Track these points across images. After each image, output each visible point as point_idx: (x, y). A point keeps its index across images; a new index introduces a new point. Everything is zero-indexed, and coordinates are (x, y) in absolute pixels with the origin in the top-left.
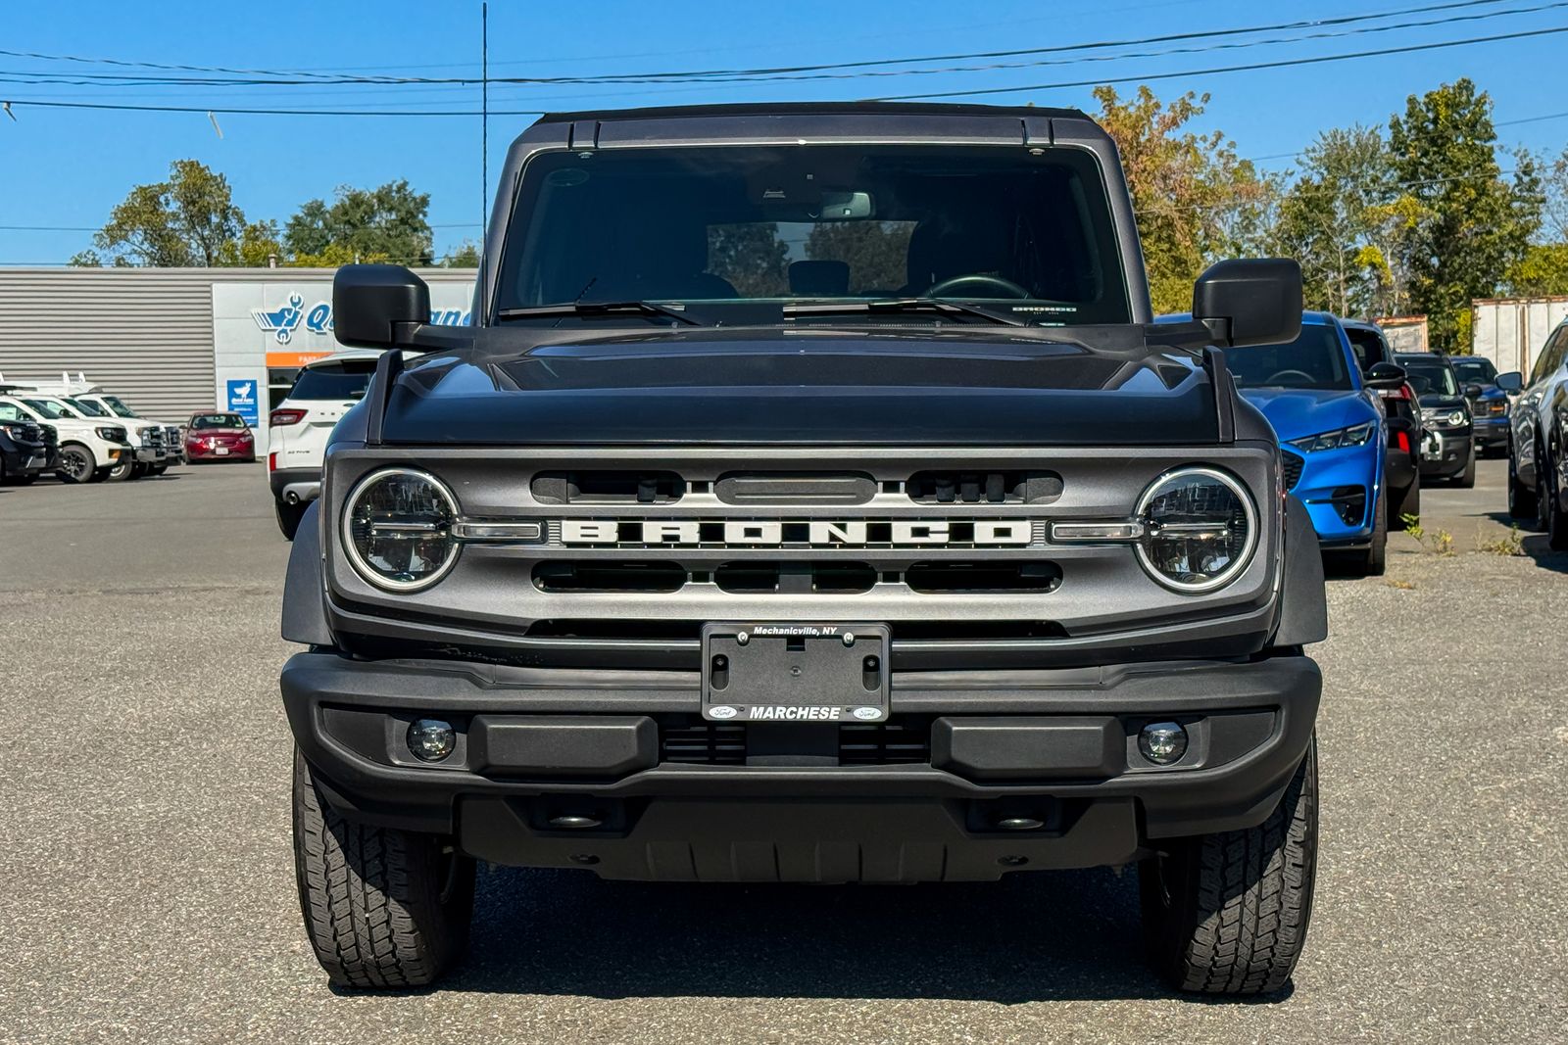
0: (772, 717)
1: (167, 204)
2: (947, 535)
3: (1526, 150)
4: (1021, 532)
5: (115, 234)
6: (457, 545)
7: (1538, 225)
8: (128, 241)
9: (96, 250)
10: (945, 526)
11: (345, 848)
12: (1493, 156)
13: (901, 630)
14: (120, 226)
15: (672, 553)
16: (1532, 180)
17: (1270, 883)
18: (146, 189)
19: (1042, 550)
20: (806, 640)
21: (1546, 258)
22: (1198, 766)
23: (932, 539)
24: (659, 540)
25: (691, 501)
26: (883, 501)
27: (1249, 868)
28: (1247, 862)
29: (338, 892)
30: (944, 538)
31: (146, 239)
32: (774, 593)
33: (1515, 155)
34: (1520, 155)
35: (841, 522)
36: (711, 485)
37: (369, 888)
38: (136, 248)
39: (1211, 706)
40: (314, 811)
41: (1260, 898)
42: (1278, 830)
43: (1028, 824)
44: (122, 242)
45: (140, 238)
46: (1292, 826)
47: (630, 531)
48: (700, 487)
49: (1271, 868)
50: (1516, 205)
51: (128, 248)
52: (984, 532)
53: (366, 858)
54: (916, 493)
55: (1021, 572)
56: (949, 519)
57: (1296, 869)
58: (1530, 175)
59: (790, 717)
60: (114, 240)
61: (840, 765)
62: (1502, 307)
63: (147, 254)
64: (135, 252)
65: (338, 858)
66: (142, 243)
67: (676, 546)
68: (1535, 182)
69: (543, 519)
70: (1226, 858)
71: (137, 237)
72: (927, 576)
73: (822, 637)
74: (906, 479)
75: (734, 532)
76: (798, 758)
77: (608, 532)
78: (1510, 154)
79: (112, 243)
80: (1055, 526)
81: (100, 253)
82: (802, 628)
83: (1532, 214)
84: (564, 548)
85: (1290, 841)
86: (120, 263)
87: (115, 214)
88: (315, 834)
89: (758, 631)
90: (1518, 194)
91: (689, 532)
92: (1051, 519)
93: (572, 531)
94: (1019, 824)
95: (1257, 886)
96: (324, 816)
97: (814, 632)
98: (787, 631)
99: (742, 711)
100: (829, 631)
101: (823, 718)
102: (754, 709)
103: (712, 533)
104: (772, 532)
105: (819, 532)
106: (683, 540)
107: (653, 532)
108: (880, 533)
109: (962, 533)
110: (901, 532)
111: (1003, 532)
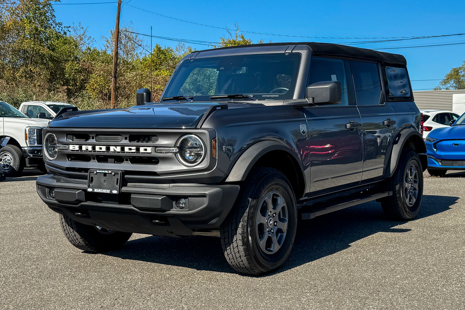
1: (461, 73)
2: (135, 150)
4: (149, 150)
5: (445, 82)
8: (449, 83)
9: (441, 86)
14: (447, 79)
15: (88, 153)
17: (235, 244)
18: (455, 69)
19: (154, 154)
20: (106, 174)
22: (187, 210)
23: (133, 151)
24: (85, 150)
25: (91, 141)
26: (124, 142)
27: (229, 239)
31: (454, 83)
35: (116, 146)
36: (95, 137)
38: (451, 85)
39: (189, 195)
42: (235, 230)
43: (160, 222)
44: (448, 84)
45: (453, 82)
46: (238, 229)
47: (80, 148)
48: (93, 138)
49: (234, 240)
51: (449, 85)
52: (142, 150)
54: (130, 140)
56: (136, 146)
57: (240, 241)
59: (101, 192)
60: (445, 83)
61: (119, 204)
63: (454, 87)
64: (451, 86)
66: (453, 84)
69: (68, 144)
71: (452, 82)
74: (129, 136)
75: (97, 148)
77: (77, 147)
79: (445, 84)
81: (441, 87)
84: (71, 151)
85: (238, 233)
86: (447, 89)
87: (446, 76)
89: (98, 171)
91: (90, 148)
92: (156, 147)
93: (71, 147)
94: (158, 222)
95: (232, 244)
97: (107, 172)
98: (104, 172)
99: (93, 190)
100: (110, 172)
101: (107, 192)
102: (95, 189)
103: (94, 148)
104: (104, 149)
105: (112, 149)
106: (89, 150)
107: (84, 148)
108: (123, 149)
109: (138, 149)
110: (126, 149)
111: (146, 150)
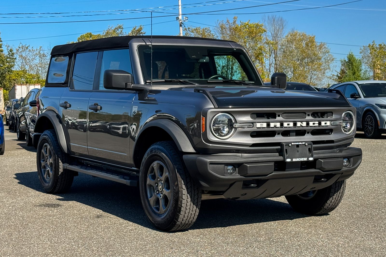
0: (296, 161)
2: (318, 124)
3: (9, 45)
4: (328, 123)
6: (234, 129)
7: (14, 65)
10: (317, 122)
11: (191, 197)
12: (2, 46)
13: (315, 142)
15: (275, 129)
16: (12, 53)
19: (331, 127)
20: (299, 145)
21: (18, 74)
22: (351, 166)
24: (273, 126)
25: (278, 118)
26: (308, 118)
27: (339, 187)
28: (339, 186)
29: (188, 208)
30: (317, 125)
32: (289, 136)
33: (6, 46)
34: (7, 46)
35: (302, 122)
36: (281, 115)
37: (194, 206)
40: (185, 190)
41: (340, 193)
43: (324, 180)
47: (268, 125)
48: (279, 116)
49: (342, 187)
50: (8, 60)
52: (323, 123)
53: (195, 199)
54: (312, 116)
55: (326, 131)
56: (319, 121)
58: (12, 52)
59: (299, 160)
61: (301, 170)
62: (23, 86)
65: (189, 200)
67: (276, 128)
68: (13, 54)
69: (253, 123)
70: (336, 186)
72: (315, 132)
73: (302, 144)
74: (311, 114)
75: (285, 125)
76: (294, 169)
77: (265, 125)
78: (4, 46)
80: (332, 122)
82: (299, 143)
83: (13, 62)
84: (257, 129)
88: (185, 195)
89: (293, 144)
90: (9, 57)
91: (278, 125)
93: (258, 125)
94: (322, 180)
95: (339, 191)
96: (187, 191)
97: (301, 143)
98: (297, 144)
99: (292, 159)
100: (303, 143)
101: (304, 160)
102: (293, 159)
103: (282, 125)
104: (291, 124)
105: (299, 124)
106: (277, 126)
107: (272, 125)
108: (308, 124)
109: (320, 124)
110: (311, 124)
111: (326, 123)
